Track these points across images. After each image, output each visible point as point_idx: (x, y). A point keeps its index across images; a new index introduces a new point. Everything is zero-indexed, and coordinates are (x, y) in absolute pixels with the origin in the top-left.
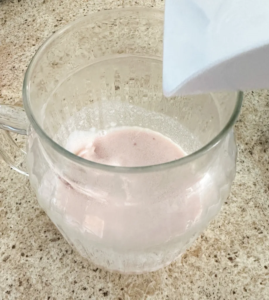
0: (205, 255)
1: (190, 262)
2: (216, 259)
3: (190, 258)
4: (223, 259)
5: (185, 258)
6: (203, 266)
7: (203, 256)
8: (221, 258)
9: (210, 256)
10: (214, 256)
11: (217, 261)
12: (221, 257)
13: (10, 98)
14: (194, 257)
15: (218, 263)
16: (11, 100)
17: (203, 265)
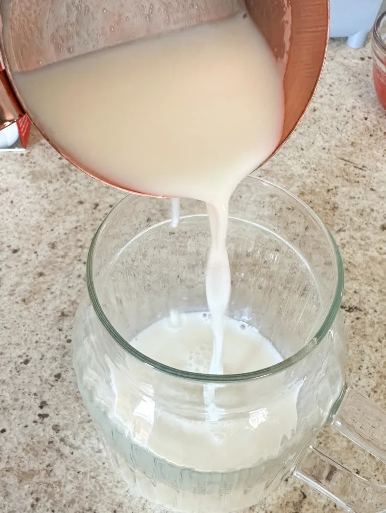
0: (29, 487)
1: (6, 480)
2: (35, 503)
3: (11, 477)
4: (41, 510)
5: (6, 471)
6: (13, 497)
7: (26, 487)
8: (40, 507)
9: (32, 494)
10: (36, 497)
11: (32, 506)
12: (42, 506)
13: (33, 161)
14: (16, 478)
15: (31, 509)
16: (33, 165)
17: (14, 495)
